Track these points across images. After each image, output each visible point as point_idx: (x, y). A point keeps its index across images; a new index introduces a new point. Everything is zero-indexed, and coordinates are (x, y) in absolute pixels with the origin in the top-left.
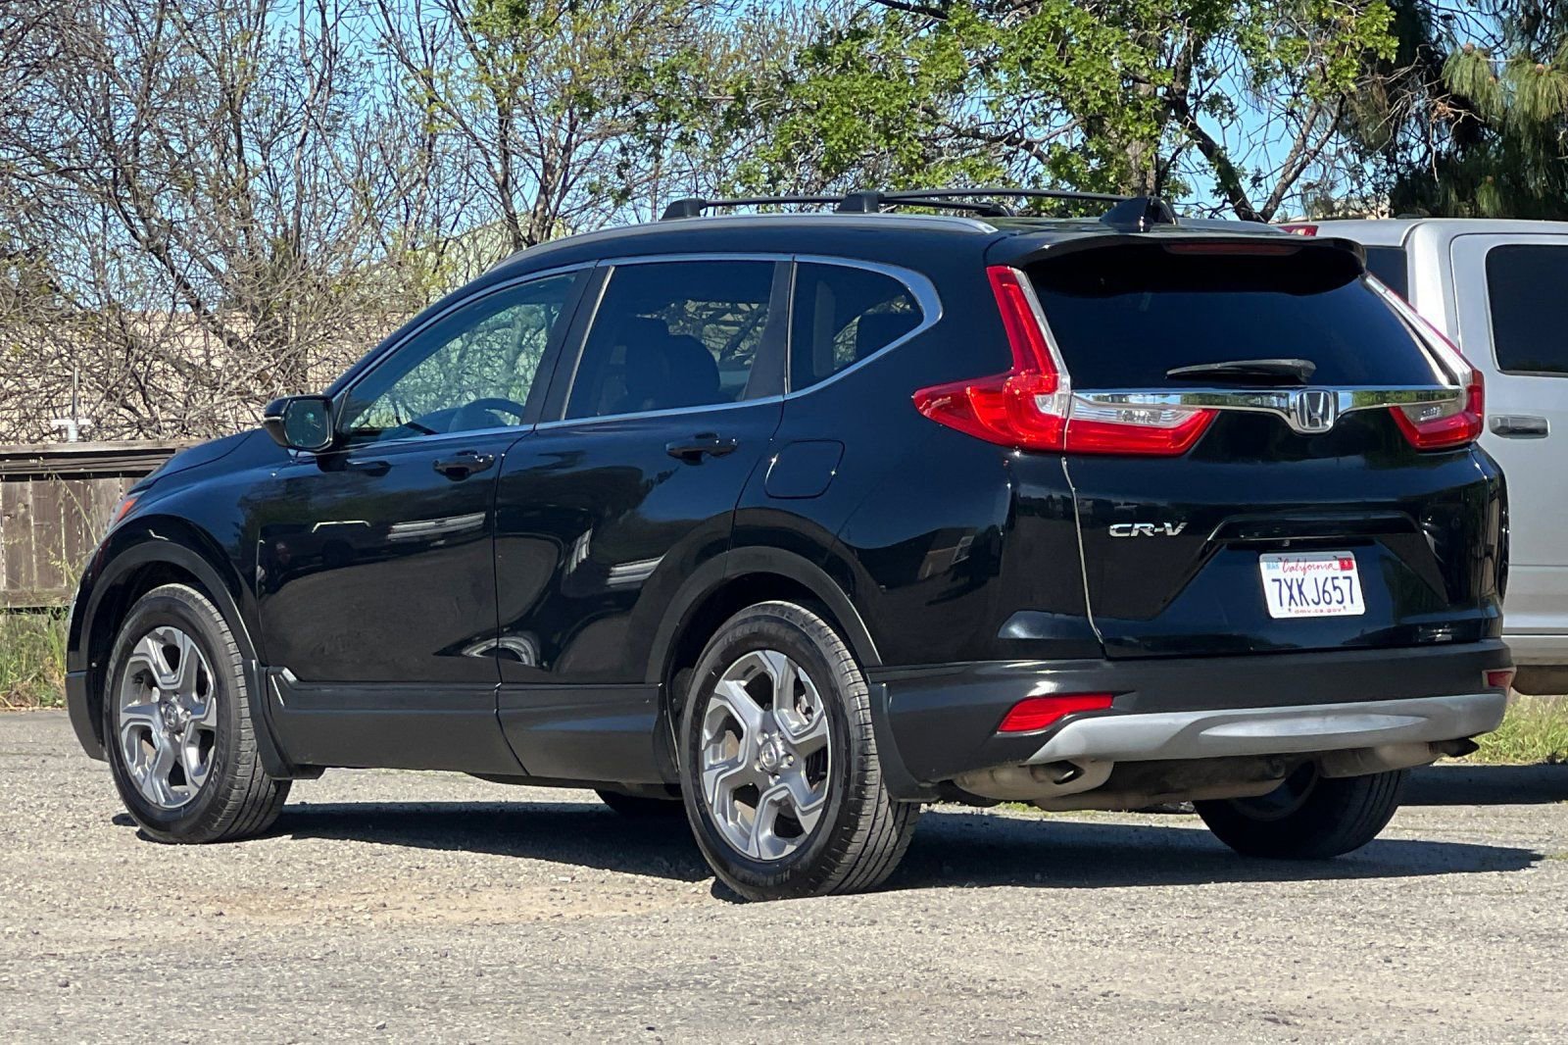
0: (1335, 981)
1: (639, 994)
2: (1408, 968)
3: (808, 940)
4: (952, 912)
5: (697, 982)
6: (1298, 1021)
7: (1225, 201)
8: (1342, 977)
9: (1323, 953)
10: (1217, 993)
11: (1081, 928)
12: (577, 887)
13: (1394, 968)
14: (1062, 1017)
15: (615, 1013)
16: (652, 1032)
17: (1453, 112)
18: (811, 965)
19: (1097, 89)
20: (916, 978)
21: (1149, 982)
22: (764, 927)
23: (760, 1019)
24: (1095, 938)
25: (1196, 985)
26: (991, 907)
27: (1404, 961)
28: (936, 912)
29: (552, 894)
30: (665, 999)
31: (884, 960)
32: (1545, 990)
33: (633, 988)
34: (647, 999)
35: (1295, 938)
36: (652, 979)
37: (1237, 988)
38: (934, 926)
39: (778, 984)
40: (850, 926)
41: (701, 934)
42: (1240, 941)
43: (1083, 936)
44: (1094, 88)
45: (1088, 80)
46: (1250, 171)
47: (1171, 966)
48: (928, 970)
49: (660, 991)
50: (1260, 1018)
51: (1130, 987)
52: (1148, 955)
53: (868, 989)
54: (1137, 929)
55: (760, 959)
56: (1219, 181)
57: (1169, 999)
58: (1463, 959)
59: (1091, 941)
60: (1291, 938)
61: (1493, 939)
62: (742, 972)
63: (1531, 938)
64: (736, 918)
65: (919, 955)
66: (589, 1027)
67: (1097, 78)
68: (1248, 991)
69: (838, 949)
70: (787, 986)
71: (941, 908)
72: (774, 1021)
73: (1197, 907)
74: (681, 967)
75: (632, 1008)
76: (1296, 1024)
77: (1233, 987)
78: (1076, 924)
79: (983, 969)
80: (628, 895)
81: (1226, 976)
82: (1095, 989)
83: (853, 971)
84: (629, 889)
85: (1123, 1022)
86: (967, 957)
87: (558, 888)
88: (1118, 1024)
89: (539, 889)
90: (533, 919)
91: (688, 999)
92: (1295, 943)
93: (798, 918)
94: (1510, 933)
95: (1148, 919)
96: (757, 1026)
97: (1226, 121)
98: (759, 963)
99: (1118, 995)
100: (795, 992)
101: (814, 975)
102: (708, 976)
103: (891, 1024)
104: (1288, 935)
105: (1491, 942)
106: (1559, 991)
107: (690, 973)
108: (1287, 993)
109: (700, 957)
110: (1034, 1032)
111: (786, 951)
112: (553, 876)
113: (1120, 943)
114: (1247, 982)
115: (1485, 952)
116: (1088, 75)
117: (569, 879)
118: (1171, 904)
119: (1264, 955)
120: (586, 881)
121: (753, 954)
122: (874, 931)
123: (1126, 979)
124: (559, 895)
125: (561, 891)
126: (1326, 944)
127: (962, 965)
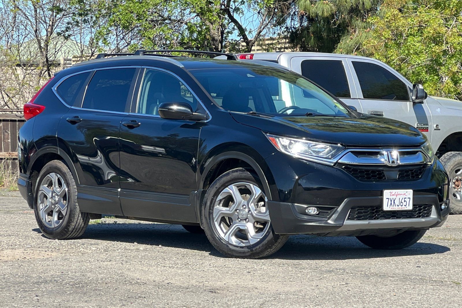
0: (233, 279)
1: (37, 285)
2: (255, 275)
3: (90, 266)
4: (133, 257)
5: (55, 280)
6: (219, 292)
7: (241, 38)
8: (236, 277)
9: (233, 270)
10: (200, 283)
11: (167, 262)
12: (32, 249)
13: (251, 275)
14: (153, 291)
15: (28, 291)
16: (37, 297)
17: (305, 13)
18: (89, 274)
19: (199, 6)
20: (117, 279)
21: (182, 279)
22: (79, 262)
23: (68, 292)
24: (171, 265)
25: (195, 280)
26: (144, 256)
27: (254, 272)
28: (129, 257)
29: (24, 251)
30: (44, 286)
31: (110, 273)
32: (290, 281)
33: (36, 283)
34: (38, 286)
35: (226, 265)
36: (42, 280)
37: (206, 281)
38: (127, 262)
39: (77, 281)
40: (103, 262)
41: (61, 265)
42: (211, 266)
43: (167, 265)
44: (198, 6)
45: (196, 4)
46: (248, 30)
47: (189, 274)
48: (121, 276)
49: (43, 284)
50: (208, 291)
51: (176, 281)
52: (184, 271)
53: (102, 282)
54: (183, 263)
55: (75, 273)
56: (239, 32)
57: (186, 285)
58: (271, 272)
59: (169, 267)
60: (225, 265)
61: (281, 266)
62: (69, 277)
63: (291, 265)
64: (73, 259)
65: (120, 271)
66: (20, 296)
67: (198, 3)
68: (209, 282)
69: (98, 269)
70: (80, 281)
71: (131, 256)
72: (72, 293)
73: (202, 256)
74: (52, 276)
75: (34, 289)
76: (218, 293)
77: (204, 281)
78: (167, 261)
79: (137, 275)
80: (46, 251)
81: (204, 277)
82: (167, 282)
83: (100, 276)
84: (46, 249)
85: (169, 293)
86: (133, 272)
87: (26, 249)
88: (168, 293)
89: (21, 249)
90: (17, 259)
91: (50, 287)
92: (226, 267)
93: (90, 259)
94: (286, 263)
95: (187, 260)
96: (67, 294)
97: (241, 15)
98: (75, 274)
99: (172, 284)
100: (81, 283)
101: (89, 278)
102: (59, 278)
103: (104, 294)
104: (225, 264)
105: (280, 266)
106: (294, 281)
107: (54, 278)
108: (219, 283)
109: (59, 272)
110: (143, 296)
111: (83, 270)
112: (26, 245)
113: (177, 267)
114: (209, 279)
115: (277, 269)
116: (196, 2)
117: (30, 246)
118: (195, 255)
119: (216, 271)
120: (35, 247)
121: (74, 271)
122: (109, 263)
123: (176, 278)
124: (26, 251)
125: (27, 250)
126: (234, 267)
127: (131, 274)
